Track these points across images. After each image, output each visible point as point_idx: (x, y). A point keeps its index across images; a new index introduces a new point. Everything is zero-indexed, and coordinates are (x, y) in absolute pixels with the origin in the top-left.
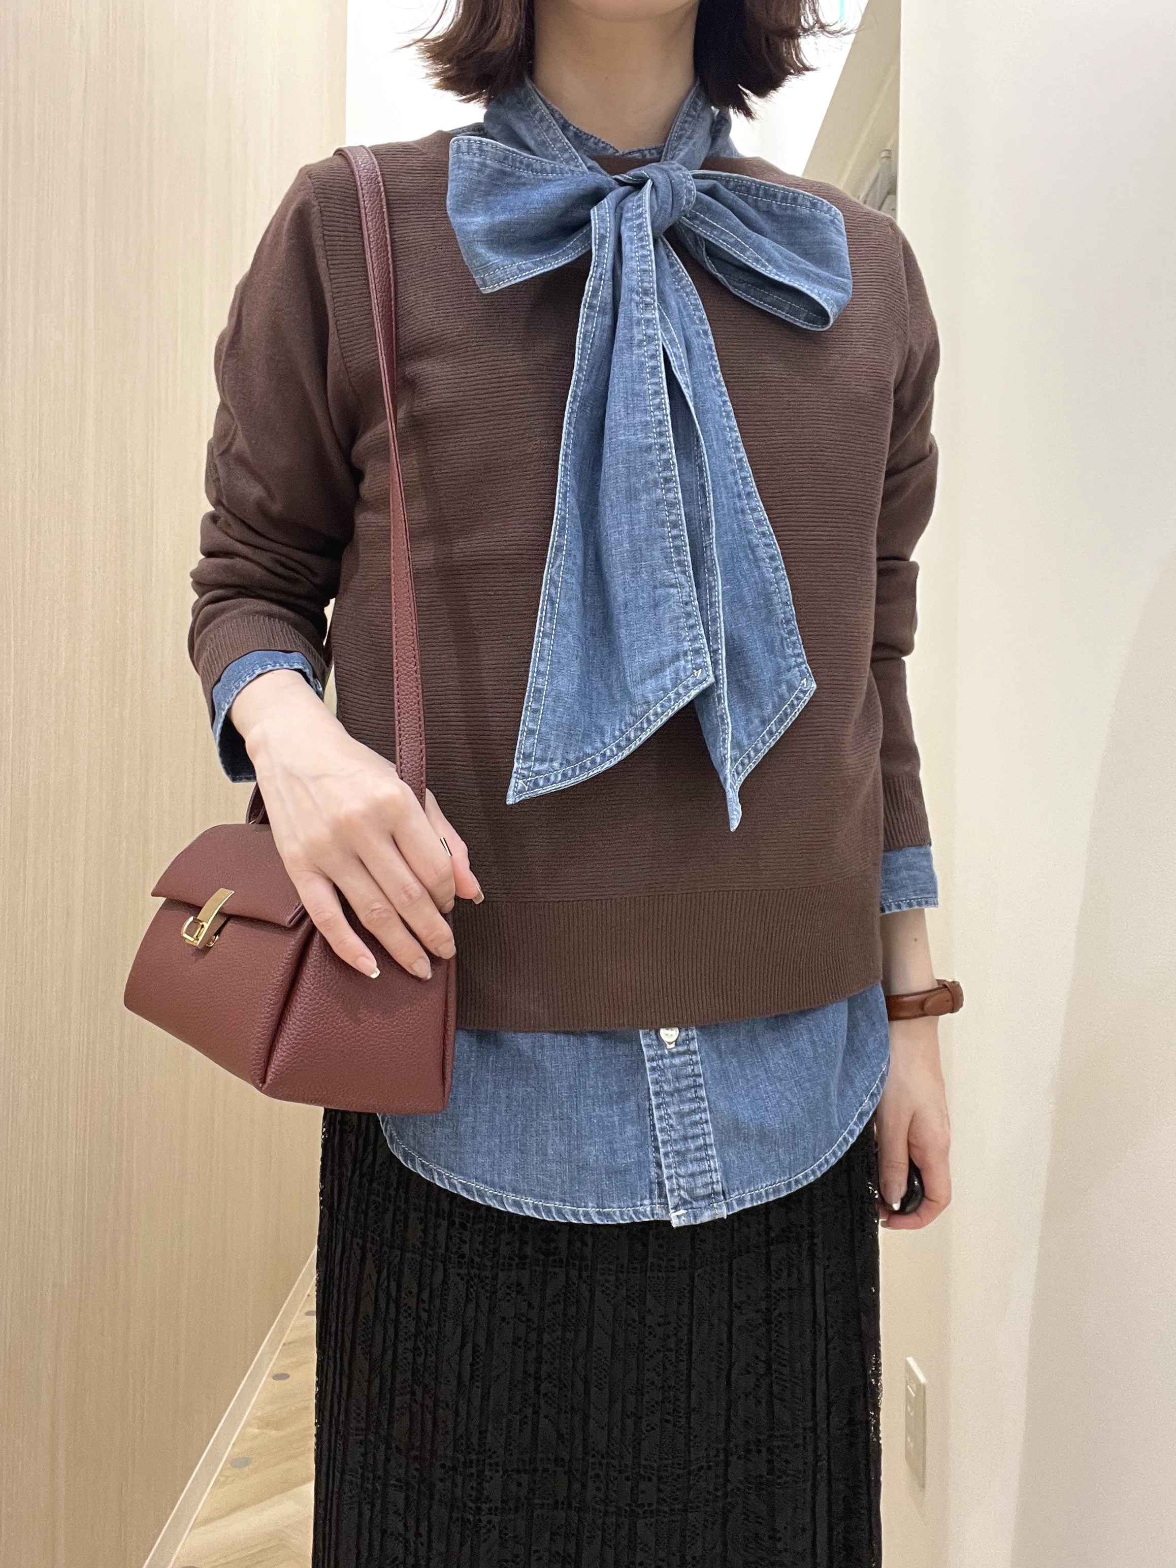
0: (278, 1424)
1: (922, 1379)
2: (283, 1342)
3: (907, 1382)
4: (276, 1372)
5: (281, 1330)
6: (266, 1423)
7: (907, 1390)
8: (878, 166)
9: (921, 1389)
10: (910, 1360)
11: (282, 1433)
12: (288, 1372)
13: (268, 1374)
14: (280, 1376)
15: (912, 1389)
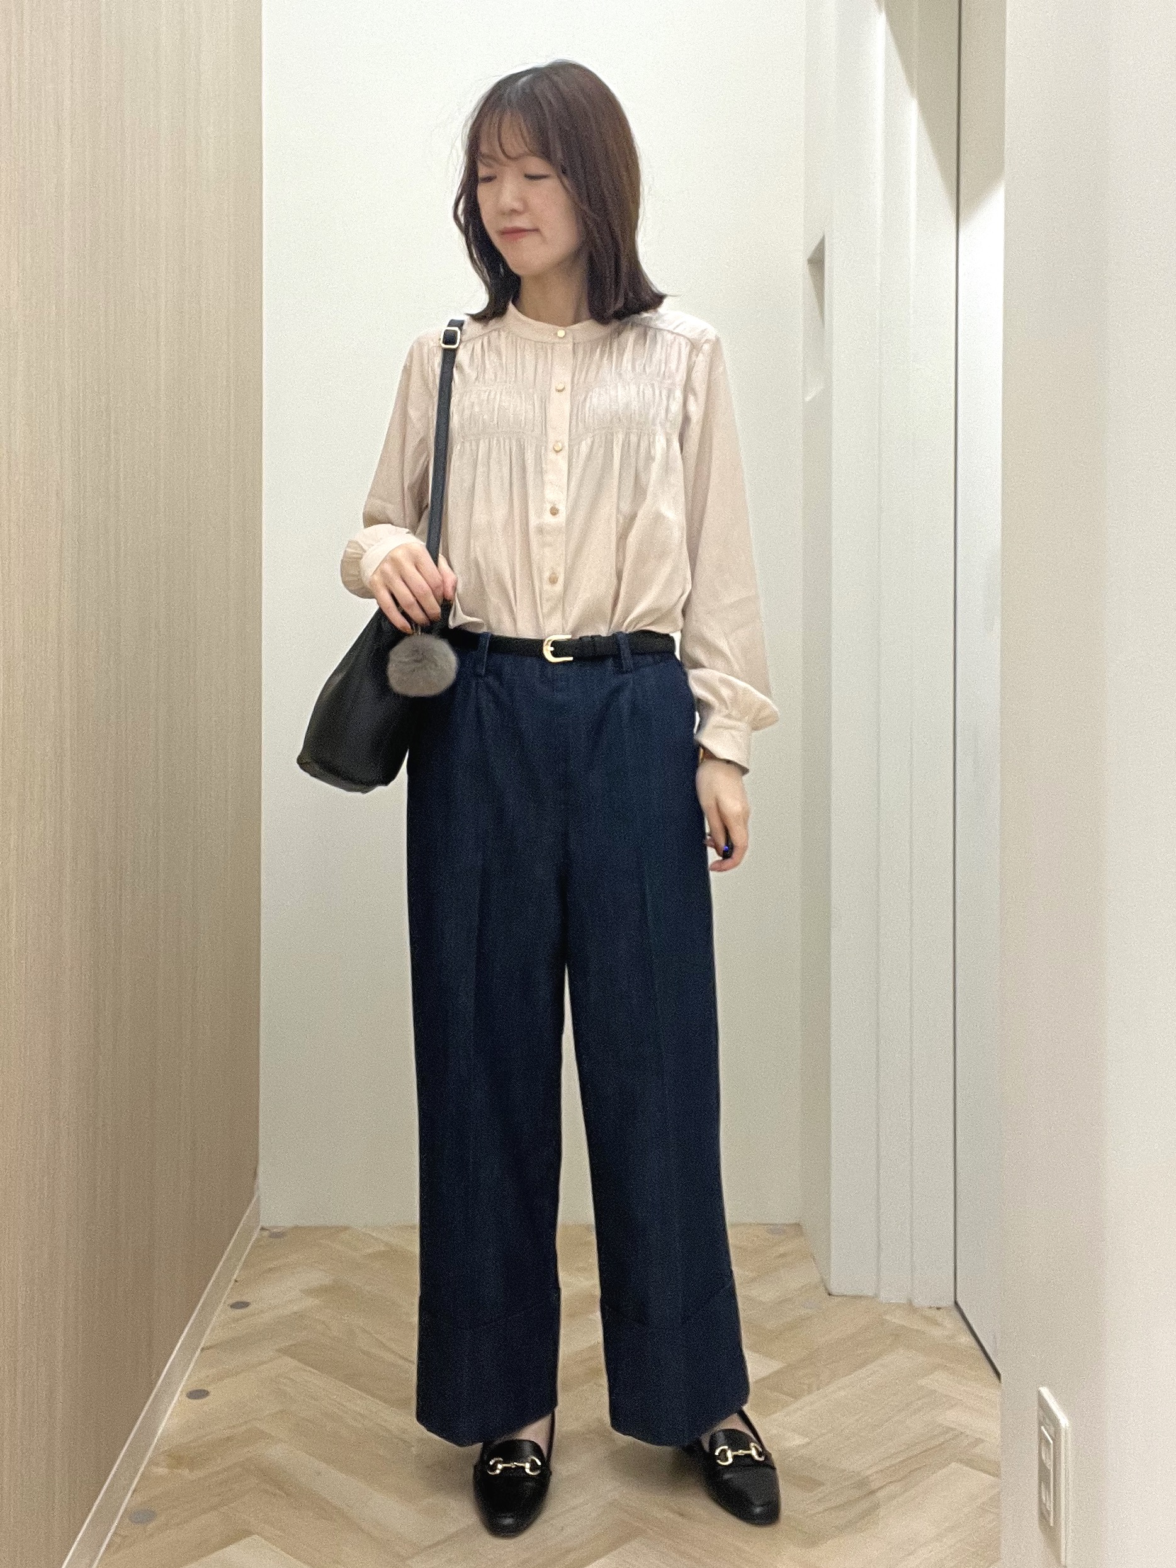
0: (194, 1462)
1: (1064, 1421)
2: (202, 1345)
3: (1040, 1421)
4: (190, 1388)
5: (198, 1331)
6: (176, 1459)
7: (1040, 1433)
10: (1045, 1392)
11: (199, 1474)
12: (209, 1389)
13: (181, 1392)
14: (197, 1394)
15: (1048, 1433)
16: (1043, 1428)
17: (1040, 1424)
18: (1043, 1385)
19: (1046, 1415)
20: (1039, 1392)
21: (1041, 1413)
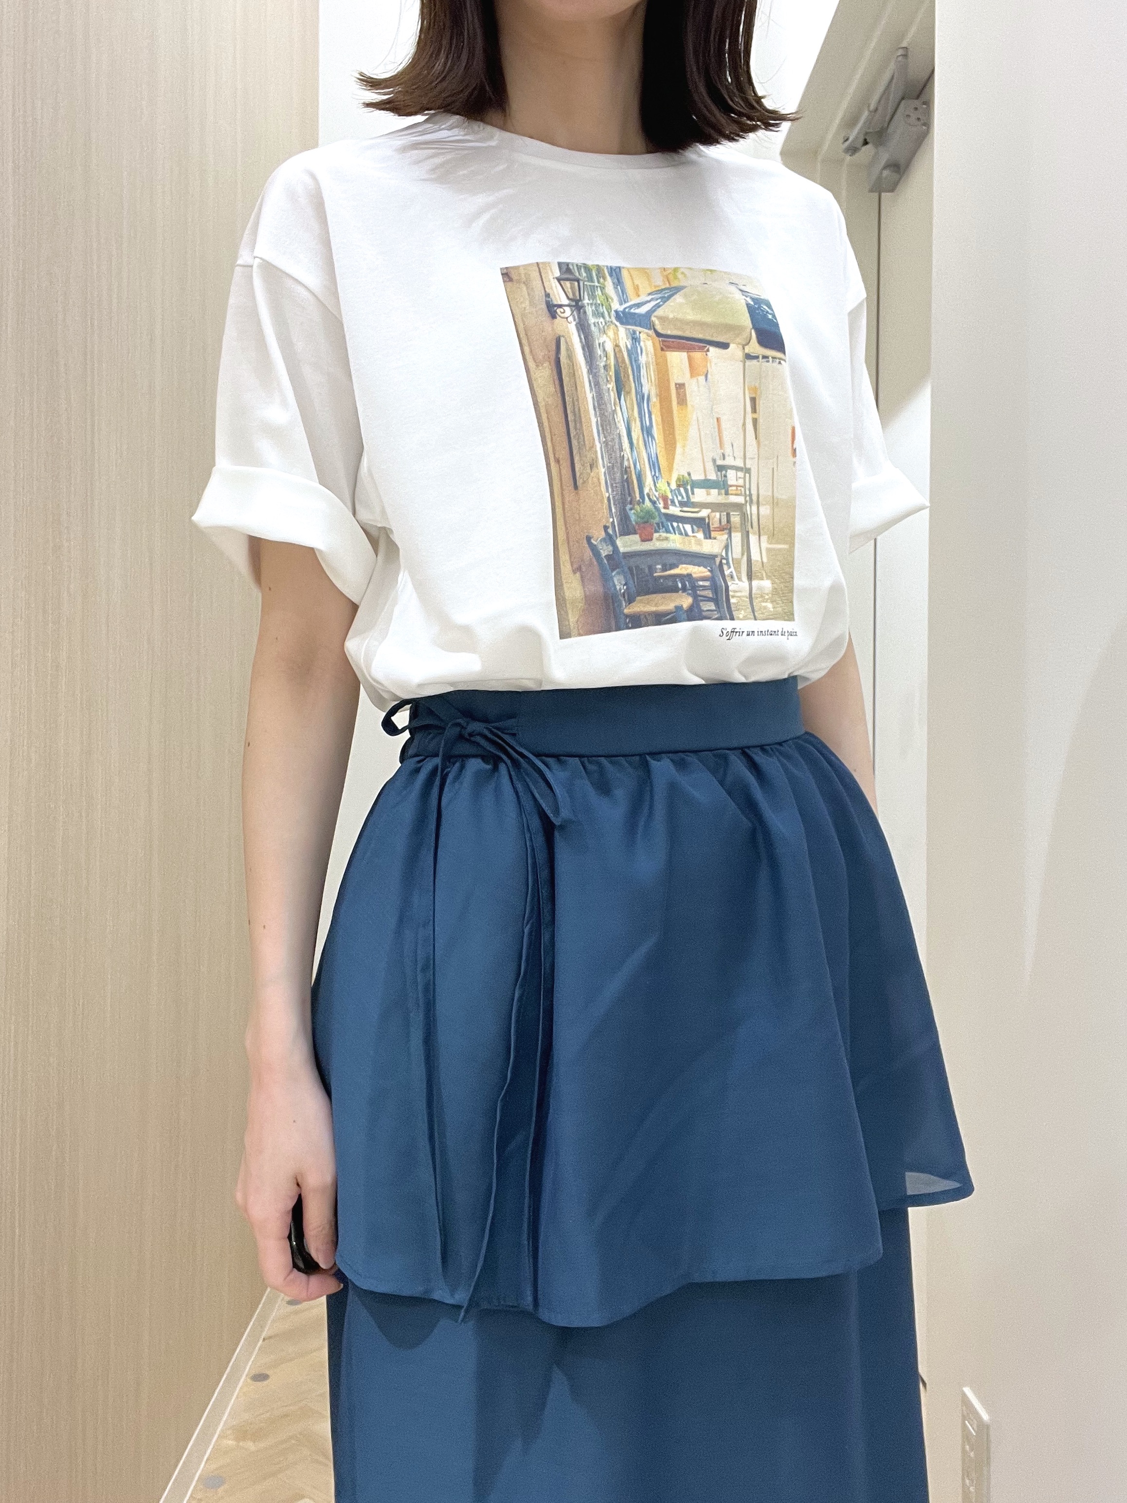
0: (256, 1435)
1: (985, 1417)
2: (262, 1336)
3: (963, 1416)
4: (253, 1372)
5: (260, 1325)
6: (242, 1433)
7: (963, 1423)
8: (892, 66)
9: (983, 1428)
10: (967, 1391)
11: (262, 1445)
12: (268, 1373)
13: (247, 1375)
14: (260, 1377)
15: (971, 1426)
16: (966, 1422)
17: (964, 1418)
18: (965, 1386)
19: (969, 1411)
20: (963, 1391)
21: (964, 1408)
